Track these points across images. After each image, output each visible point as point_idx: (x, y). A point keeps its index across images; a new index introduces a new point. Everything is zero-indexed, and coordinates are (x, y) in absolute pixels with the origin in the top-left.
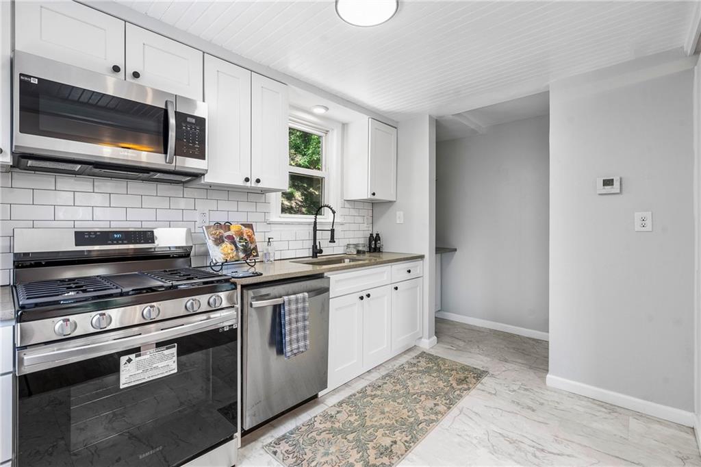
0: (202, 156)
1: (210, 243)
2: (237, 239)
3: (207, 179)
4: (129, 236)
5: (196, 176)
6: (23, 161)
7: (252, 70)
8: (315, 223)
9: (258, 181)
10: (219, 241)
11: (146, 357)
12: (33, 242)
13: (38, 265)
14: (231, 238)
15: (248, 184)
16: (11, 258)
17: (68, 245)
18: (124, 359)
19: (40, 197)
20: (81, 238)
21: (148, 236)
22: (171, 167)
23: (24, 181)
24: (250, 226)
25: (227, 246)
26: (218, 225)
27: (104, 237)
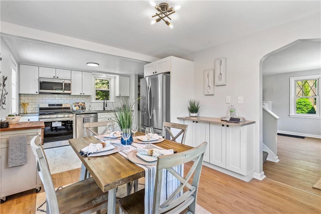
0: (70, 90)
1: (73, 107)
2: (80, 106)
3: (72, 94)
4: (58, 105)
5: (70, 94)
6: (40, 93)
7: (82, 71)
8: (104, 102)
9: (84, 94)
10: (75, 106)
11: (56, 123)
12: (42, 106)
13: (43, 109)
14: (79, 106)
15: (81, 95)
16: (39, 108)
17: (47, 106)
18: (53, 123)
19: (44, 98)
20: (49, 105)
21: (61, 105)
22: (64, 93)
23: (41, 95)
24: (84, 103)
25: (77, 107)
26: (76, 103)
27: (53, 105)
